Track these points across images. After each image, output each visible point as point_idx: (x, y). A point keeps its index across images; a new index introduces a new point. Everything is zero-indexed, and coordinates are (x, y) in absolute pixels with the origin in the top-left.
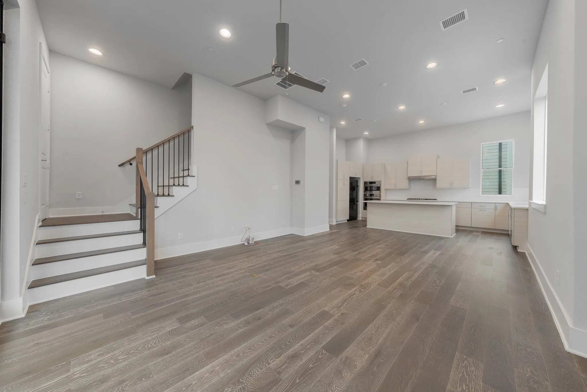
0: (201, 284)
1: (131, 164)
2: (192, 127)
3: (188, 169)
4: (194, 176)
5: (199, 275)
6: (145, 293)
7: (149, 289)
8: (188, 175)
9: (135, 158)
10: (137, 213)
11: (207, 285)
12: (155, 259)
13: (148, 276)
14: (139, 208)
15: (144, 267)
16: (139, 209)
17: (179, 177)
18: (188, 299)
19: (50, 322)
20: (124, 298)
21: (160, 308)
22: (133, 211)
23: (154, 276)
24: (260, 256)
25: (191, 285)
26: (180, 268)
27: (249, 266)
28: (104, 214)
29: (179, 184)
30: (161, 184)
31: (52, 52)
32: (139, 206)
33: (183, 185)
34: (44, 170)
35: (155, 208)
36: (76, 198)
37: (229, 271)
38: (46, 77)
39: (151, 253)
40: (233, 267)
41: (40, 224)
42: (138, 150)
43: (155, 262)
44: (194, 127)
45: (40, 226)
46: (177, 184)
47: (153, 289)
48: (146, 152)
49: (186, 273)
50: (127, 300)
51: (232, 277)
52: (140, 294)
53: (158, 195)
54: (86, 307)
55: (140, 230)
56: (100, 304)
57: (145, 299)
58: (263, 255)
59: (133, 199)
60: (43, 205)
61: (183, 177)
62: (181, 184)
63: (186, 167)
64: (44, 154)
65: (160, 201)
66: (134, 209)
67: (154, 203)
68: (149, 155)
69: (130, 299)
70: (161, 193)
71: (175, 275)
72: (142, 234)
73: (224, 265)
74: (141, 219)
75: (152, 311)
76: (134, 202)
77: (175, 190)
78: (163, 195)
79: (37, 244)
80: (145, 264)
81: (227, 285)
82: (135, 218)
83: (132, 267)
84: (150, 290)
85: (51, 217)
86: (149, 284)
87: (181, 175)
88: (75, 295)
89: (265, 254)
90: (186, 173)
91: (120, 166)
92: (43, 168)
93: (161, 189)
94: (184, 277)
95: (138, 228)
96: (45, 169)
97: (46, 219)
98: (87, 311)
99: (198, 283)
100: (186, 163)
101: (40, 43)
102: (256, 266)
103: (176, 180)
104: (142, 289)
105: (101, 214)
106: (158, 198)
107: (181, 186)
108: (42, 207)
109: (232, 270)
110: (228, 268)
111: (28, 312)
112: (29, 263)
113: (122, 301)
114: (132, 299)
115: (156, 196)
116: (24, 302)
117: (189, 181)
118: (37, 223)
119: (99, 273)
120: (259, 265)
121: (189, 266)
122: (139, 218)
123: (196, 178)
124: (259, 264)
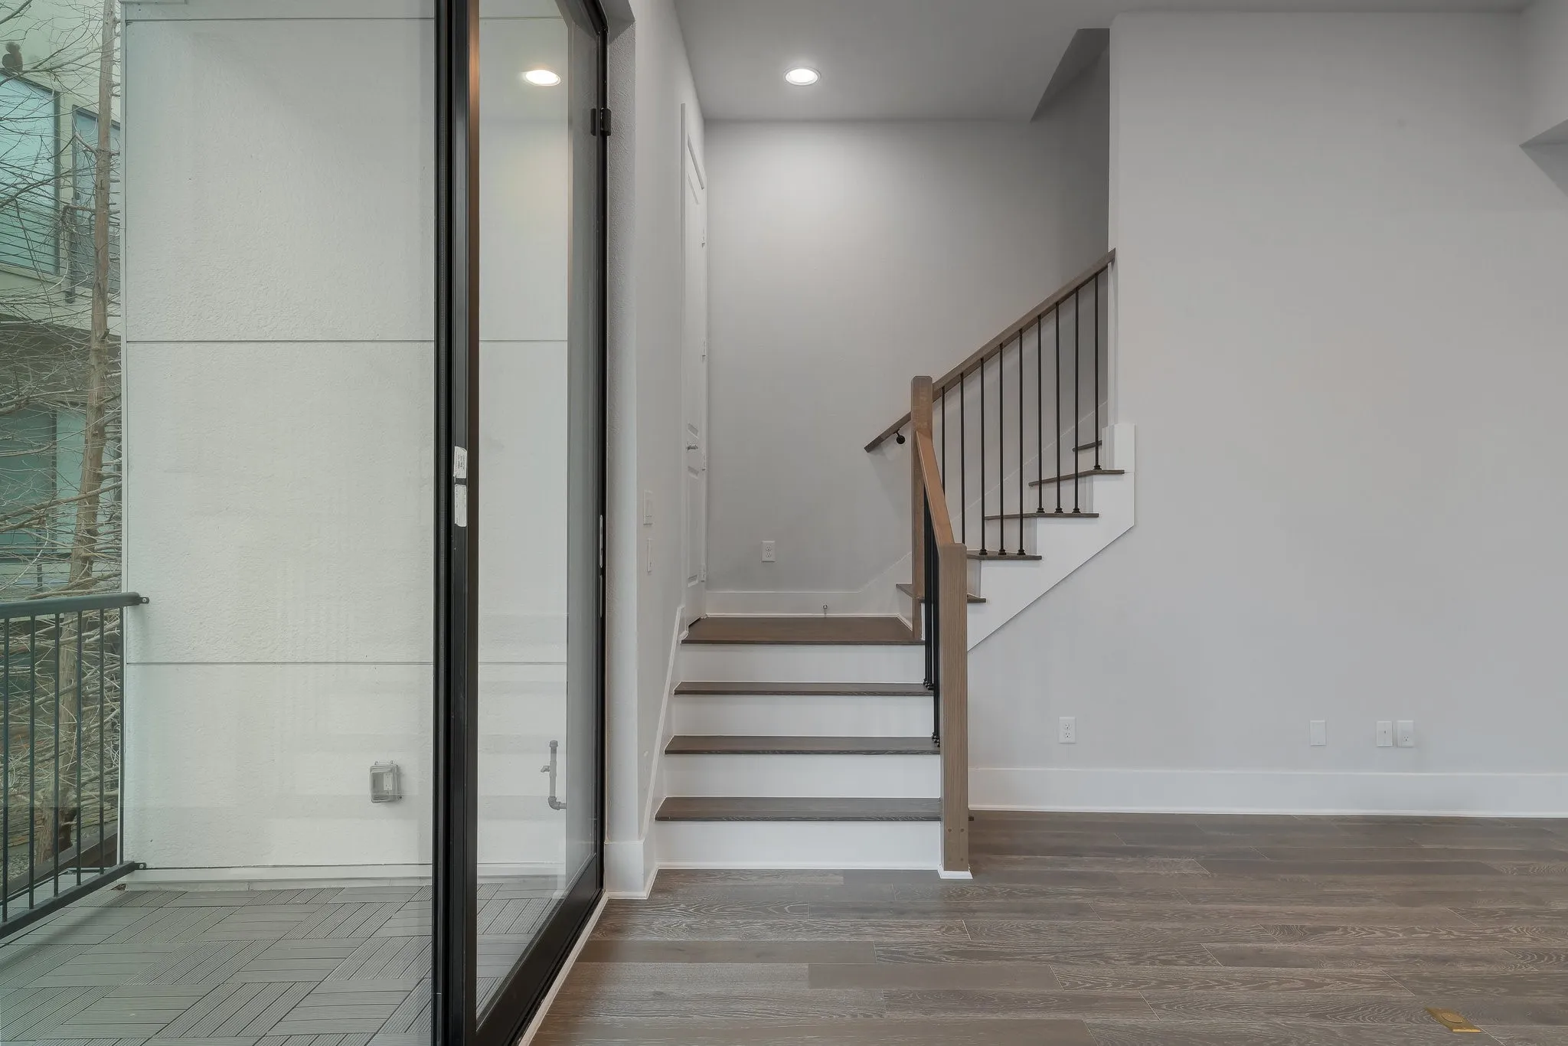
0: (1147, 970)
1: (901, 440)
2: (1112, 257)
3: (1097, 444)
4: (1121, 472)
5: (1144, 925)
6: (930, 932)
7: (949, 922)
8: (1097, 467)
9: (907, 419)
10: (916, 620)
11: (1172, 983)
12: (972, 806)
13: (947, 868)
14: (921, 601)
15: (934, 832)
16: (923, 606)
17: (1059, 479)
18: (1088, 1019)
19: (691, 939)
20: (870, 930)
21: (980, 1016)
22: (902, 610)
23: (966, 875)
24: (1490, 913)
25: (1107, 960)
26: (1064, 865)
27: (1414, 949)
28: (829, 615)
29: (1059, 510)
30: (992, 510)
31: (711, 123)
32: (922, 594)
33: (1076, 510)
34: (696, 478)
35: (970, 607)
36: (763, 560)
37: (1293, 947)
38: (697, 203)
39: (956, 777)
40: (1315, 931)
41: (685, 634)
42: (920, 383)
43: (971, 819)
44: (1119, 257)
45: (684, 642)
46: (1050, 507)
47: (960, 928)
48: (941, 391)
49: (1085, 895)
50: (880, 940)
51: (1310, 985)
52: (916, 931)
53: (983, 552)
54: (770, 922)
55: (924, 684)
56: (806, 926)
57: (934, 959)
58: (1510, 913)
59: (904, 568)
60: (692, 578)
61: (1077, 476)
62: (1068, 507)
63: (1087, 438)
64: (693, 429)
65: (992, 578)
66: (909, 601)
67: (964, 585)
68: (953, 405)
69: (886, 940)
70: (992, 547)
71: (1044, 894)
72: (930, 700)
73: (1265, 908)
74: (927, 643)
75: (951, 1016)
76: (909, 581)
77: (1046, 534)
78: (1002, 555)
79: (677, 693)
80: (937, 819)
81: (1278, 1020)
82: (909, 640)
83: (897, 819)
84: (949, 929)
85: (710, 614)
86: (953, 901)
87: (1068, 469)
88: (750, 871)
89: (1524, 907)
90: (1087, 461)
91: (870, 448)
92: (691, 470)
93: (992, 529)
94: (1077, 911)
95: (918, 677)
96: (696, 473)
97: (698, 620)
98: (772, 937)
99: (1137, 959)
100: (1087, 419)
101: (683, 106)
102: (1465, 968)
103: (1050, 491)
104: (925, 913)
105: (822, 615)
106: (984, 563)
107: (1068, 516)
108: (690, 585)
109: (1306, 947)
110: (1287, 931)
111: (656, 890)
112: (659, 746)
113: (862, 939)
114: (892, 940)
115: (971, 557)
116: (648, 856)
117: (1100, 492)
118: (679, 634)
119: (806, 816)
120: (1483, 969)
121: (1097, 869)
122: (923, 638)
123: (1127, 480)
124: (1489, 960)
